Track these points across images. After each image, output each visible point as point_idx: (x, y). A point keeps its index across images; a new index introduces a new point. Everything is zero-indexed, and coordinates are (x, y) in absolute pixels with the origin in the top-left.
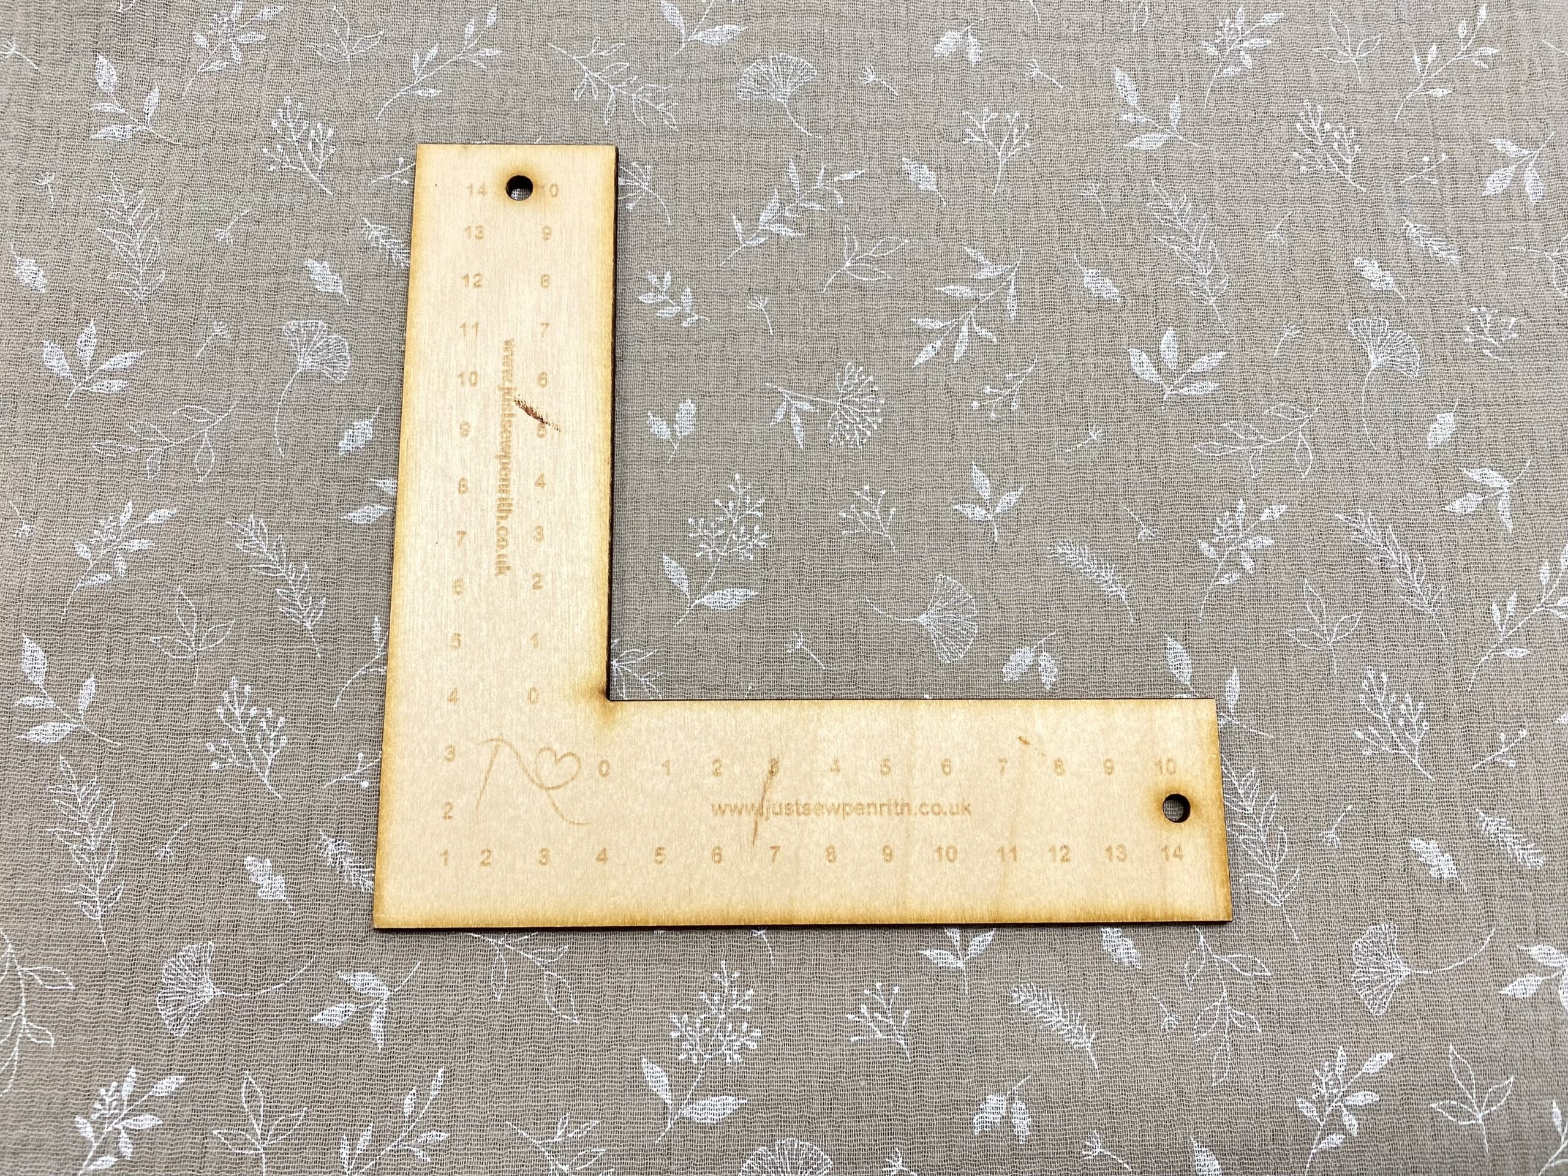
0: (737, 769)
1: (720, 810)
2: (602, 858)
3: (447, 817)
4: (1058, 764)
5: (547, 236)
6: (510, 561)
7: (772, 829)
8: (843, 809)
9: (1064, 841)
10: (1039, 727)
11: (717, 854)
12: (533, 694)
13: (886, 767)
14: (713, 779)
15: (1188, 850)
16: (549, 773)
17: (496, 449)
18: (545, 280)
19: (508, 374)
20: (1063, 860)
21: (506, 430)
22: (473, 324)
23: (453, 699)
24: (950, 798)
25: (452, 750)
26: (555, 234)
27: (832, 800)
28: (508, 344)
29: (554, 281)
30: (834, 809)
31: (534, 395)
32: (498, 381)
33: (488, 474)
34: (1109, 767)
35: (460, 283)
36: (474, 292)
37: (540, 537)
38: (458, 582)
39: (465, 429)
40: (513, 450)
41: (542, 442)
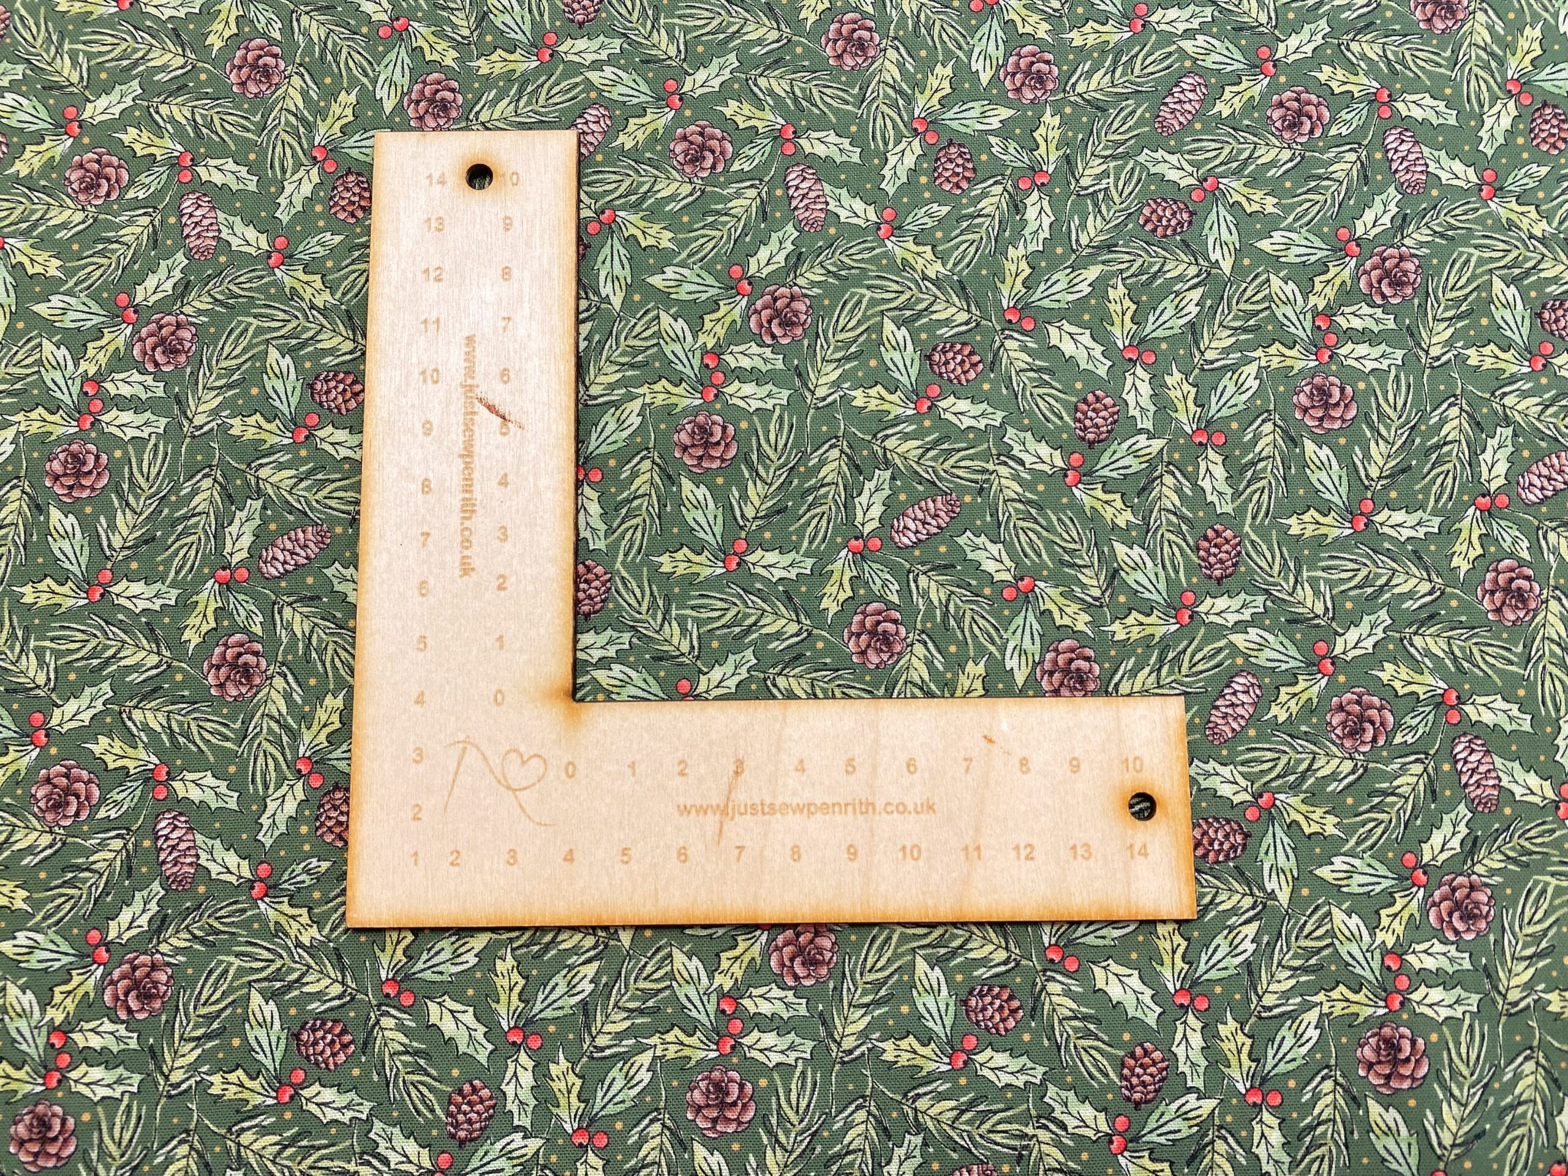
0: (702, 769)
1: (685, 810)
2: (569, 858)
3: (416, 818)
5: (507, 227)
6: (476, 562)
7: (737, 829)
8: (807, 809)
9: (1029, 839)
10: (1005, 725)
11: (683, 854)
12: (499, 697)
13: (851, 767)
14: (679, 779)
15: (1153, 847)
16: (517, 774)
17: (459, 448)
18: (506, 273)
19: (470, 372)
20: (1029, 858)
21: (468, 428)
22: (434, 319)
23: (420, 700)
24: (915, 797)
25: (419, 751)
26: (516, 224)
27: (795, 801)
28: (470, 340)
29: (515, 273)
30: (799, 809)
31: (498, 394)
32: (460, 377)
33: (451, 473)
34: (1075, 766)
35: (421, 277)
36: (434, 287)
37: (505, 538)
38: (423, 584)
39: (428, 428)
40: (476, 449)
41: (505, 440)
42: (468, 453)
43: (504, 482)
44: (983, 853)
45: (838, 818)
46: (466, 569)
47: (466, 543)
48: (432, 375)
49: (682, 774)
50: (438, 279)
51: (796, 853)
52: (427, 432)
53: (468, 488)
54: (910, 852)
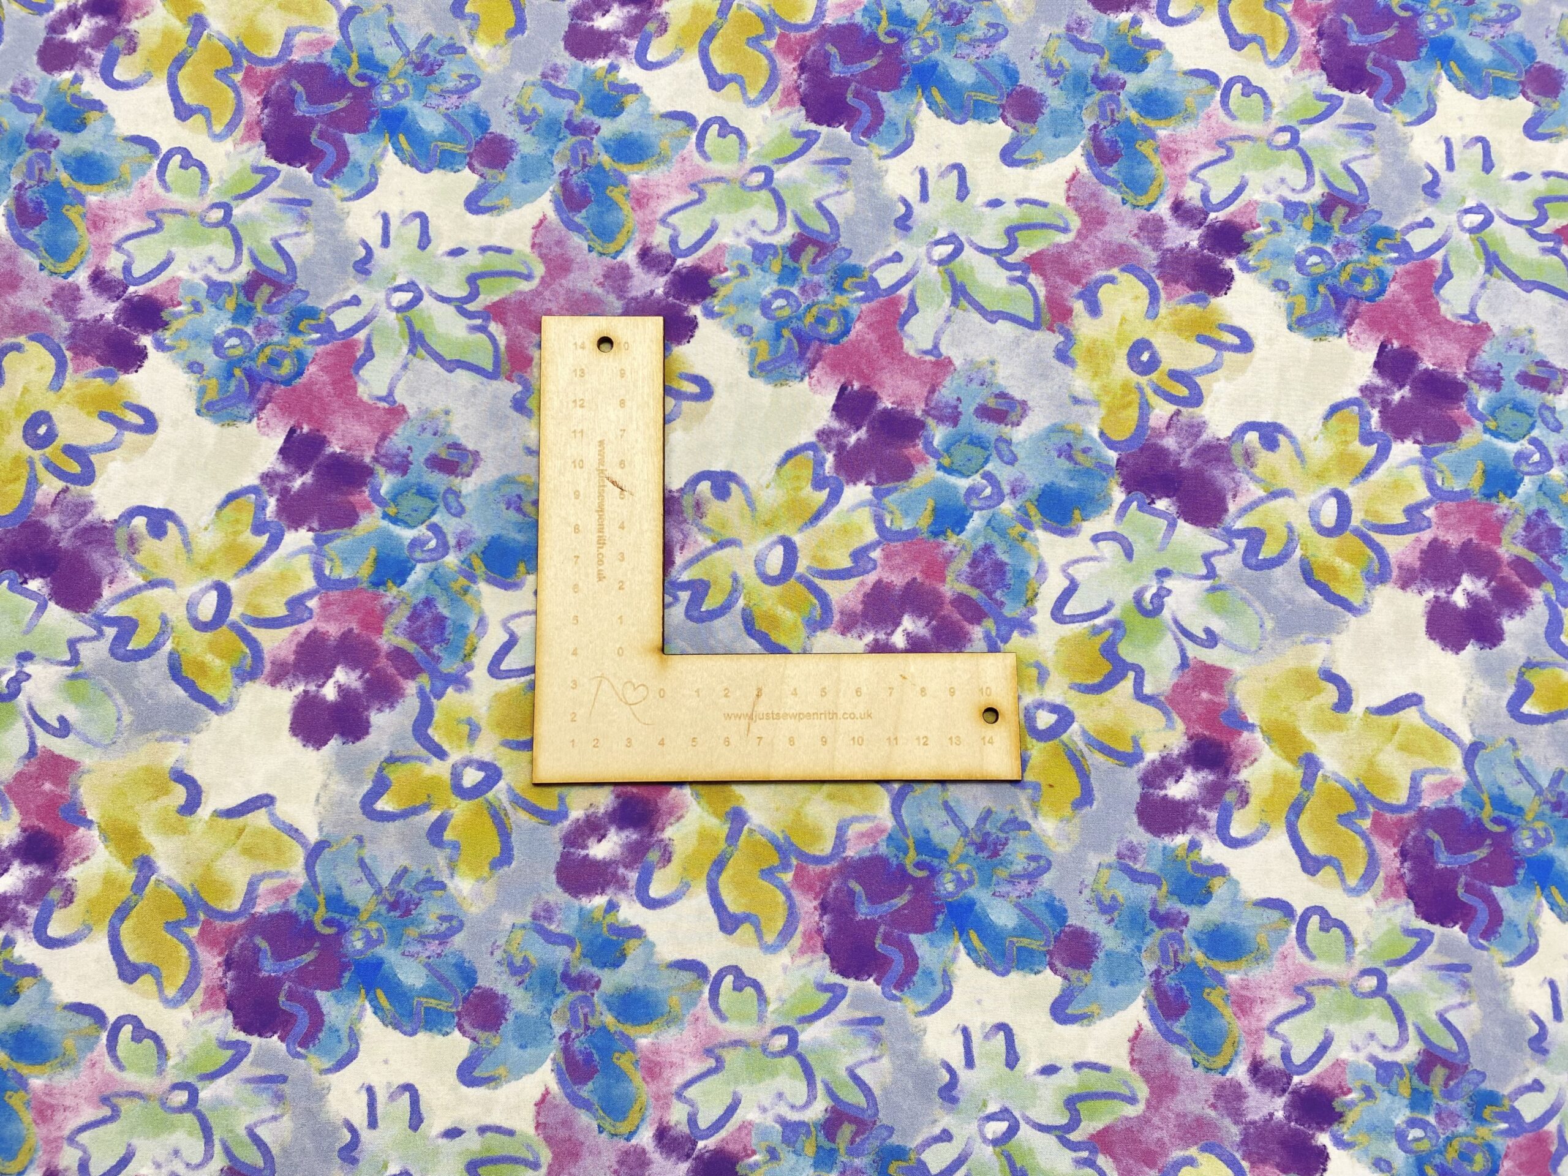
0: (738, 693)
1: (728, 716)
2: (662, 743)
3: (573, 720)
4: (923, 690)
5: (622, 375)
6: (606, 573)
7: (758, 727)
8: (799, 716)
9: (925, 733)
10: (912, 669)
11: (727, 742)
12: (620, 652)
13: (824, 692)
14: (723, 700)
15: (996, 739)
16: (631, 696)
17: (595, 507)
18: (622, 403)
19: (601, 462)
20: (925, 744)
21: (601, 495)
22: (579, 429)
23: (575, 653)
24: (861, 710)
25: (575, 682)
26: (628, 373)
27: (792, 711)
28: (601, 443)
29: (628, 403)
30: (794, 716)
31: (617, 474)
32: (596, 466)
33: (591, 522)
34: (952, 694)
35: (571, 405)
36: (580, 411)
37: (622, 559)
38: (576, 586)
39: (577, 495)
40: (606, 507)
41: (622, 502)
42: (601, 510)
43: (622, 527)
44: (900, 741)
45: (817, 722)
46: (601, 577)
47: (600, 562)
48: (579, 464)
49: (726, 696)
50: (582, 406)
51: (792, 741)
52: (577, 497)
53: (601, 530)
54: (858, 741)
